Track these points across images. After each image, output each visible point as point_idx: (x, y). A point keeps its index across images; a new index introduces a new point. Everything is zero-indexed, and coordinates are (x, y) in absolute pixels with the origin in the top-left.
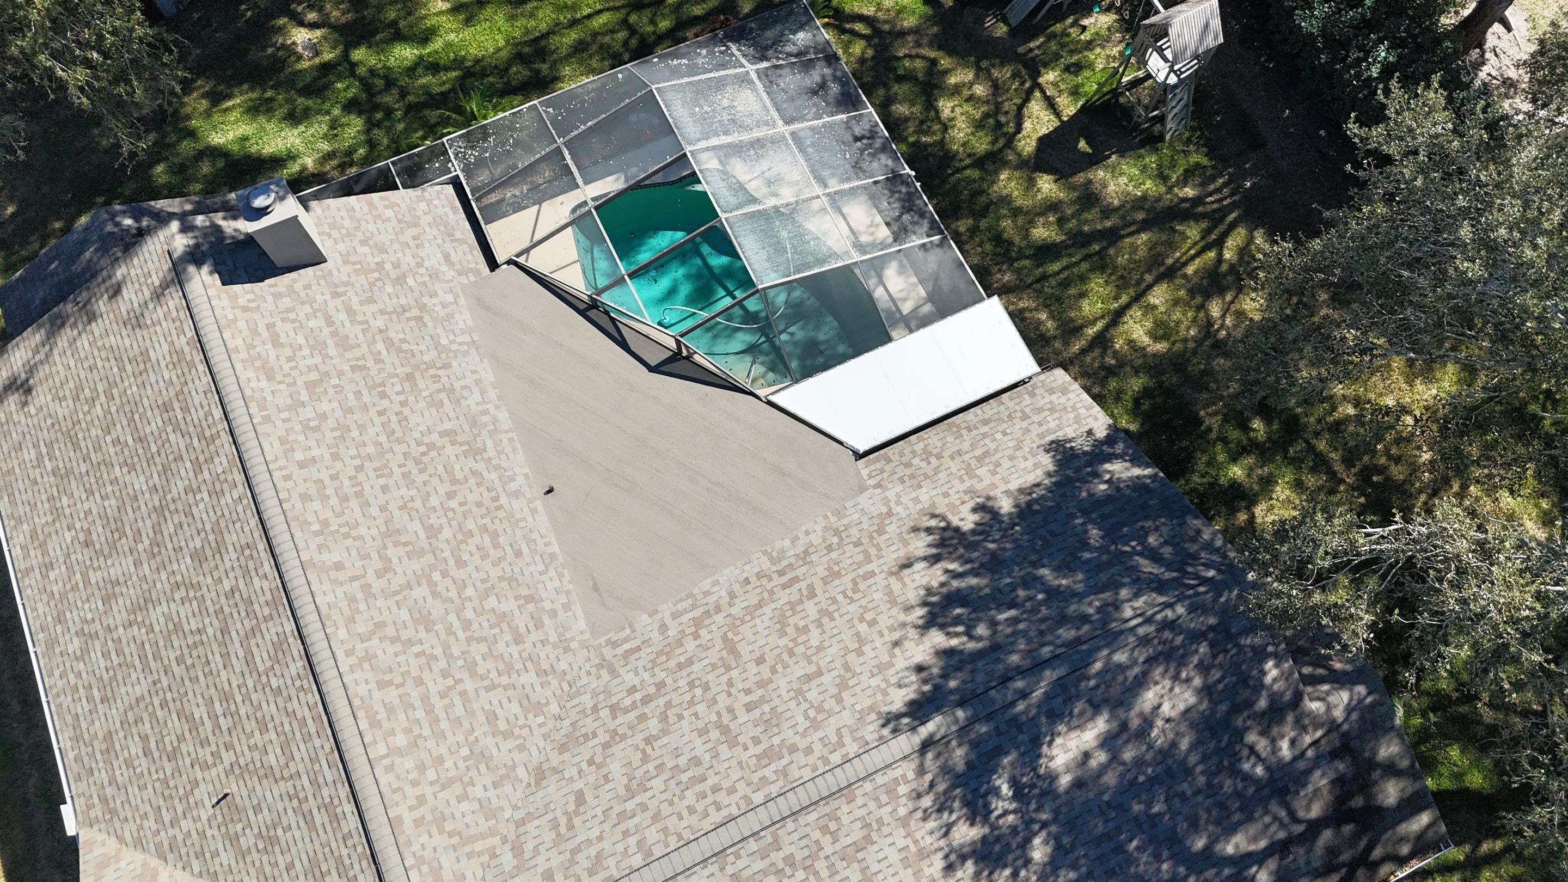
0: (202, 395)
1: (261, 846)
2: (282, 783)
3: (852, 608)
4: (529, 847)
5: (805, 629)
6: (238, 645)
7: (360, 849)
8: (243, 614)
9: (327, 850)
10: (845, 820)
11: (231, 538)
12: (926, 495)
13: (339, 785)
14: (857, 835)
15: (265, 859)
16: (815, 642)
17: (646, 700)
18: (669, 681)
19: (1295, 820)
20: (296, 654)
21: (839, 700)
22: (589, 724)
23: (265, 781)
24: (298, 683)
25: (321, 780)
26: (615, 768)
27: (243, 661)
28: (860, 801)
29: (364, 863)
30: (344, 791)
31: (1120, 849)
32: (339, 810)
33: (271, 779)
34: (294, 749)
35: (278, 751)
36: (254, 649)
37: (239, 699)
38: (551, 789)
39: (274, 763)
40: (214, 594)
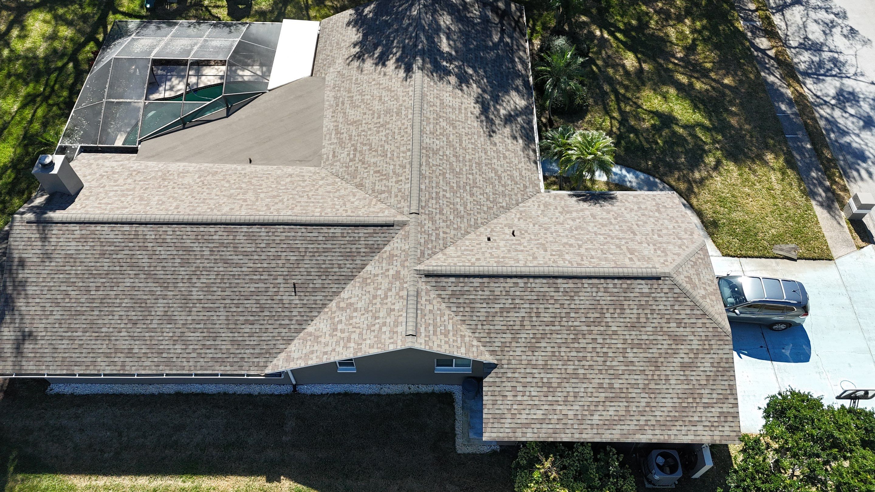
0: (111, 233)
1: (324, 277)
2: (305, 258)
3: (364, 85)
4: (383, 188)
5: (363, 100)
6: (236, 257)
7: (350, 231)
8: (225, 249)
9: (342, 246)
10: (432, 100)
11: (188, 243)
12: (340, 61)
13: (322, 231)
14: (438, 101)
15: (330, 277)
16: (369, 97)
17: (355, 150)
18: (353, 143)
19: (497, 24)
20: (258, 230)
21: (394, 91)
22: (352, 169)
23: (300, 265)
24: (270, 234)
25: (314, 239)
26: (373, 160)
27: (245, 257)
28: (428, 94)
29: (356, 231)
30: (325, 229)
31: (481, 58)
32: (330, 235)
33: (301, 262)
34: (295, 246)
35: (292, 254)
36: (243, 250)
37: (259, 265)
38: (367, 181)
39: (295, 258)
40: (206, 261)
